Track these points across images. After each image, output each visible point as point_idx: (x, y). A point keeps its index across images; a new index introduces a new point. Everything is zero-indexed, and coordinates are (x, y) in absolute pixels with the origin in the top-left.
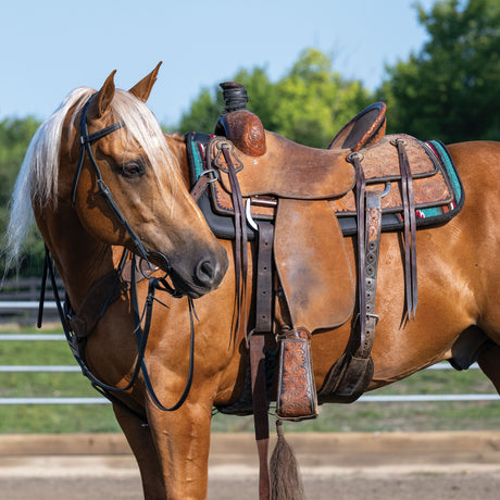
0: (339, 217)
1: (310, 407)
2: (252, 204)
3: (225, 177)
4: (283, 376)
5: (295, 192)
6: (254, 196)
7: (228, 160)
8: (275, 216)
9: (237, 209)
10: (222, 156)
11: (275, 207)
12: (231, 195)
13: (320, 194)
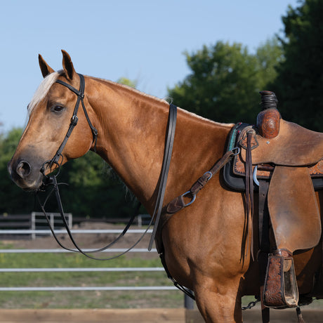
0: (312, 178)
1: (282, 300)
2: (258, 169)
3: (244, 152)
4: (267, 279)
5: (287, 162)
6: (260, 164)
7: (248, 141)
8: (270, 176)
9: (247, 172)
10: (246, 139)
11: (272, 171)
12: (245, 163)
13: (303, 163)
